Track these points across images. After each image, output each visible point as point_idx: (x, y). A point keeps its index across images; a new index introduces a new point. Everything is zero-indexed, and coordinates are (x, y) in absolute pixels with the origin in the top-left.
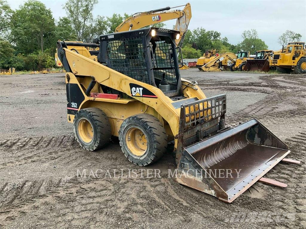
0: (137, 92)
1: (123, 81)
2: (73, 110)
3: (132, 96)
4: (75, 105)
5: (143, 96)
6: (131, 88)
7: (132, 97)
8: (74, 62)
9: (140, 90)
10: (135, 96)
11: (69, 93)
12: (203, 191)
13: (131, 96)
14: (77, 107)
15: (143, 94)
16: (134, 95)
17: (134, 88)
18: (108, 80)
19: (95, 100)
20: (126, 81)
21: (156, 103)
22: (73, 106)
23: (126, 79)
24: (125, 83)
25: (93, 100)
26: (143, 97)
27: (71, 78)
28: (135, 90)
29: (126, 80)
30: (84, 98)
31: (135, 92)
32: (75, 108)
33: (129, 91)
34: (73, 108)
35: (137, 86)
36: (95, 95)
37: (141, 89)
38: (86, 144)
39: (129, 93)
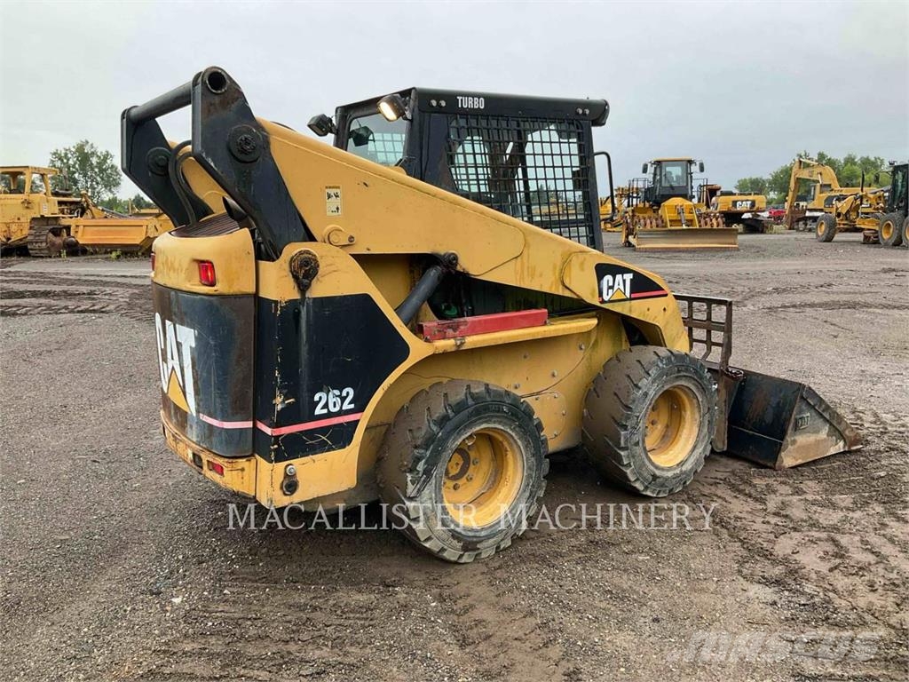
0: (616, 287)
1: (575, 261)
2: (323, 430)
3: (603, 302)
4: (342, 399)
5: (633, 296)
6: (600, 278)
7: (603, 306)
8: (332, 192)
9: (624, 281)
10: (610, 301)
11: (304, 350)
13: (599, 304)
14: (352, 406)
15: (632, 292)
16: (606, 298)
17: (608, 278)
18: (514, 261)
19: (463, 348)
20: (585, 259)
21: (665, 309)
22: (326, 406)
23: (581, 252)
24: (582, 264)
25: (454, 349)
26: (631, 299)
27: (321, 270)
28: (611, 284)
29: (584, 255)
31: (612, 287)
32: (341, 413)
33: (594, 291)
34: (330, 415)
35: (615, 270)
36: (451, 327)
37: (628, 277)
39: (593, 296)
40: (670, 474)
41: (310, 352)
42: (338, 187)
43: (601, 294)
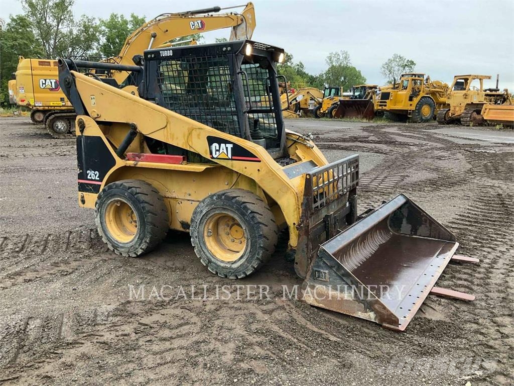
0: (221, 151)
1: (194, 133)
2: (91, 185)
3: (213, 158)
4: (96, 175)
5: (233, 158)
6: (210, 144)
7: (213, 160)
8: (93, 97)
9: (227, 148)
10: (217, 158)
11: (83, 154)
12: (354, 315)
13: (210, 159)
14: (98, 179)
15: (232, 156)
16: (215, 156)
17: (215, 146)
18: (163, 129)
19: (137, 166)
20: (200, 133)
21: (259, 170)
22: (90, 176)
23: (199, 129)
24: (199, 135)
25: (133, 166)
26: (232, 159)
27: (86, 126)
28: (218, 148)
29: (201, 130)
30: (114, 163)
31: (219, 151)
32: (95, 180)
33: (206, 150)
34: (92, 180)
35: (220, 141)
36: (137, 156)
37: (230, 146)
38: (121, 245)
39: (206, 154)
40: (222, 265)
41: (85, 155)
42: (93, 95)
43: (211, 153)
